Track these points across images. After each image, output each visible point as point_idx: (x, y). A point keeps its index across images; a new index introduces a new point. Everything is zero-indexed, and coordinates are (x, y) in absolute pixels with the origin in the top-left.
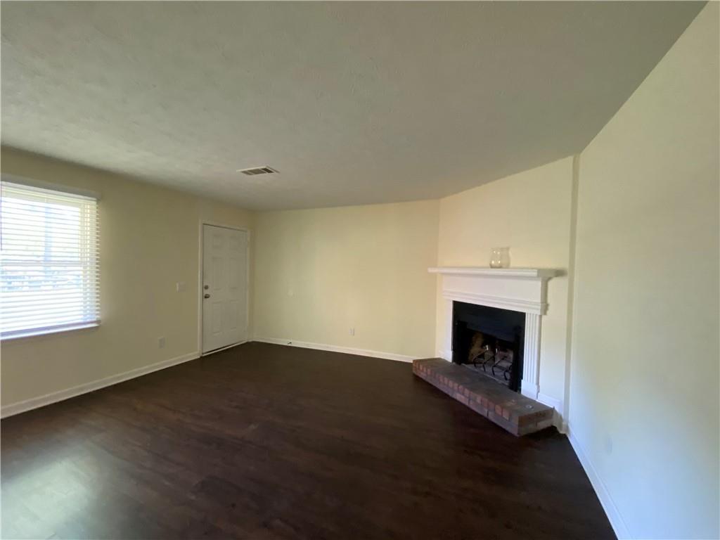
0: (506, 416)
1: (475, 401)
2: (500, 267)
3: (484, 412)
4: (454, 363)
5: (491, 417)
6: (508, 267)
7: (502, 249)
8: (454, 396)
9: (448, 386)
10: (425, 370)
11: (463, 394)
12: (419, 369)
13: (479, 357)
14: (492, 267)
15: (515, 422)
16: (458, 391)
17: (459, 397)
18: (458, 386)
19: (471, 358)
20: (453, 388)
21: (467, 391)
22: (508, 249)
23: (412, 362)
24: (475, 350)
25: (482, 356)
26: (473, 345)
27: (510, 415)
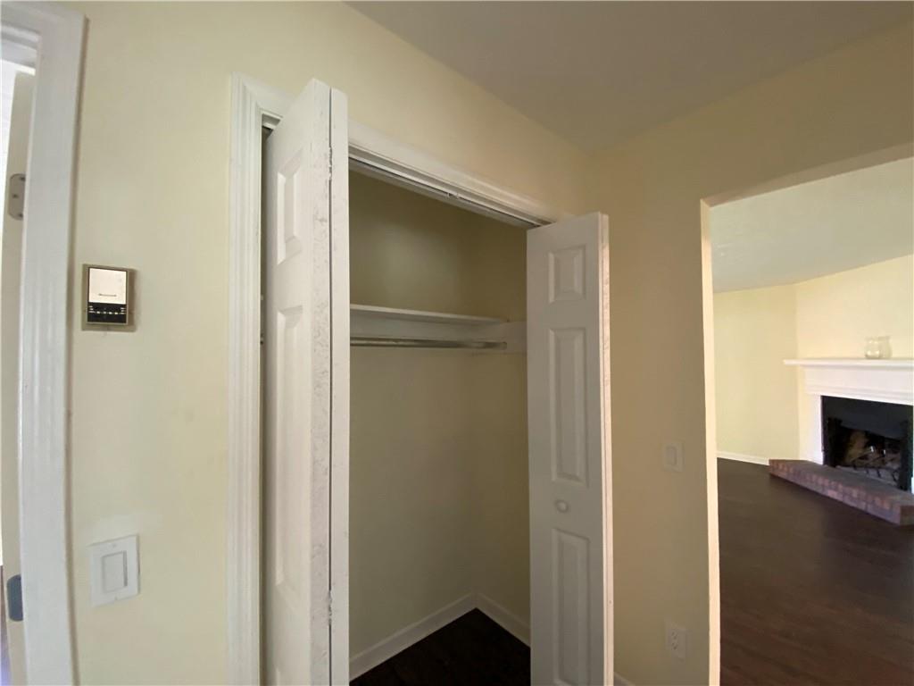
0: (887, 506)
1: (850, 496)
2: (879, 358)
3: (862, 506)
4: (826, 466)
5: (870, 510)
6: (888, 358)
7: (880, 339)
8: (824, 493)
9: (817, 484)
10: (786, 469)
11: (836, 489)
12: (778, 468)
13: (861, 458)
14: (868, 358)
15: (897, 511)
16: (830, 488)
17: (831, 494)
18: (830, 482)
19: (849, 461)
20: (823, 486)
21: (840, 486)
22: (888, 338)
23: (768, 464)
24: (855, 451)
25: (864, 457)
26: (851, 446)
27: (892, 507)
